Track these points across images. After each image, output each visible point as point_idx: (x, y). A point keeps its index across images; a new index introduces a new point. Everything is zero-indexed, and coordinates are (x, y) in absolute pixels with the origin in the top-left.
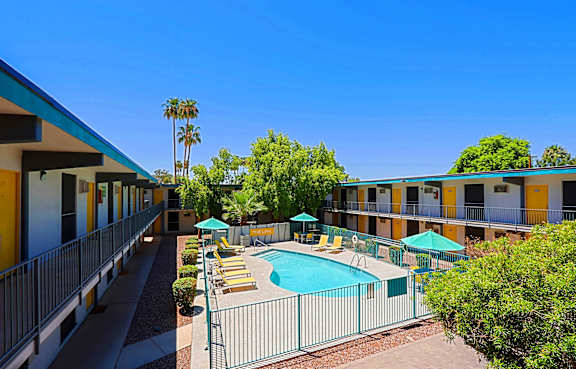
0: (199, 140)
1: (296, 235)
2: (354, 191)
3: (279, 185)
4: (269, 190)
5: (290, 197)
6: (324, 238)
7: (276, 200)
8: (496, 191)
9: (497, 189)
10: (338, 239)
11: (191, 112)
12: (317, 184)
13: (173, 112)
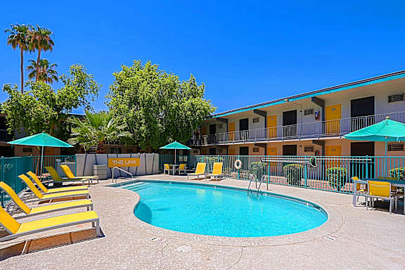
0: (56, 78)
1: (167, 166)
3: (146, 111)
4: (135, 117)
5: (160, 125)
6: (201, 167)
7: (142, 128)
8: (390, 101)
9: (391, 99)
10: (218, 167)
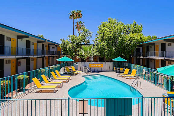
2: (153, 46)
6: (127, 70)
11: (79, 15)
12: (129, 42)
13: (72, 16)
